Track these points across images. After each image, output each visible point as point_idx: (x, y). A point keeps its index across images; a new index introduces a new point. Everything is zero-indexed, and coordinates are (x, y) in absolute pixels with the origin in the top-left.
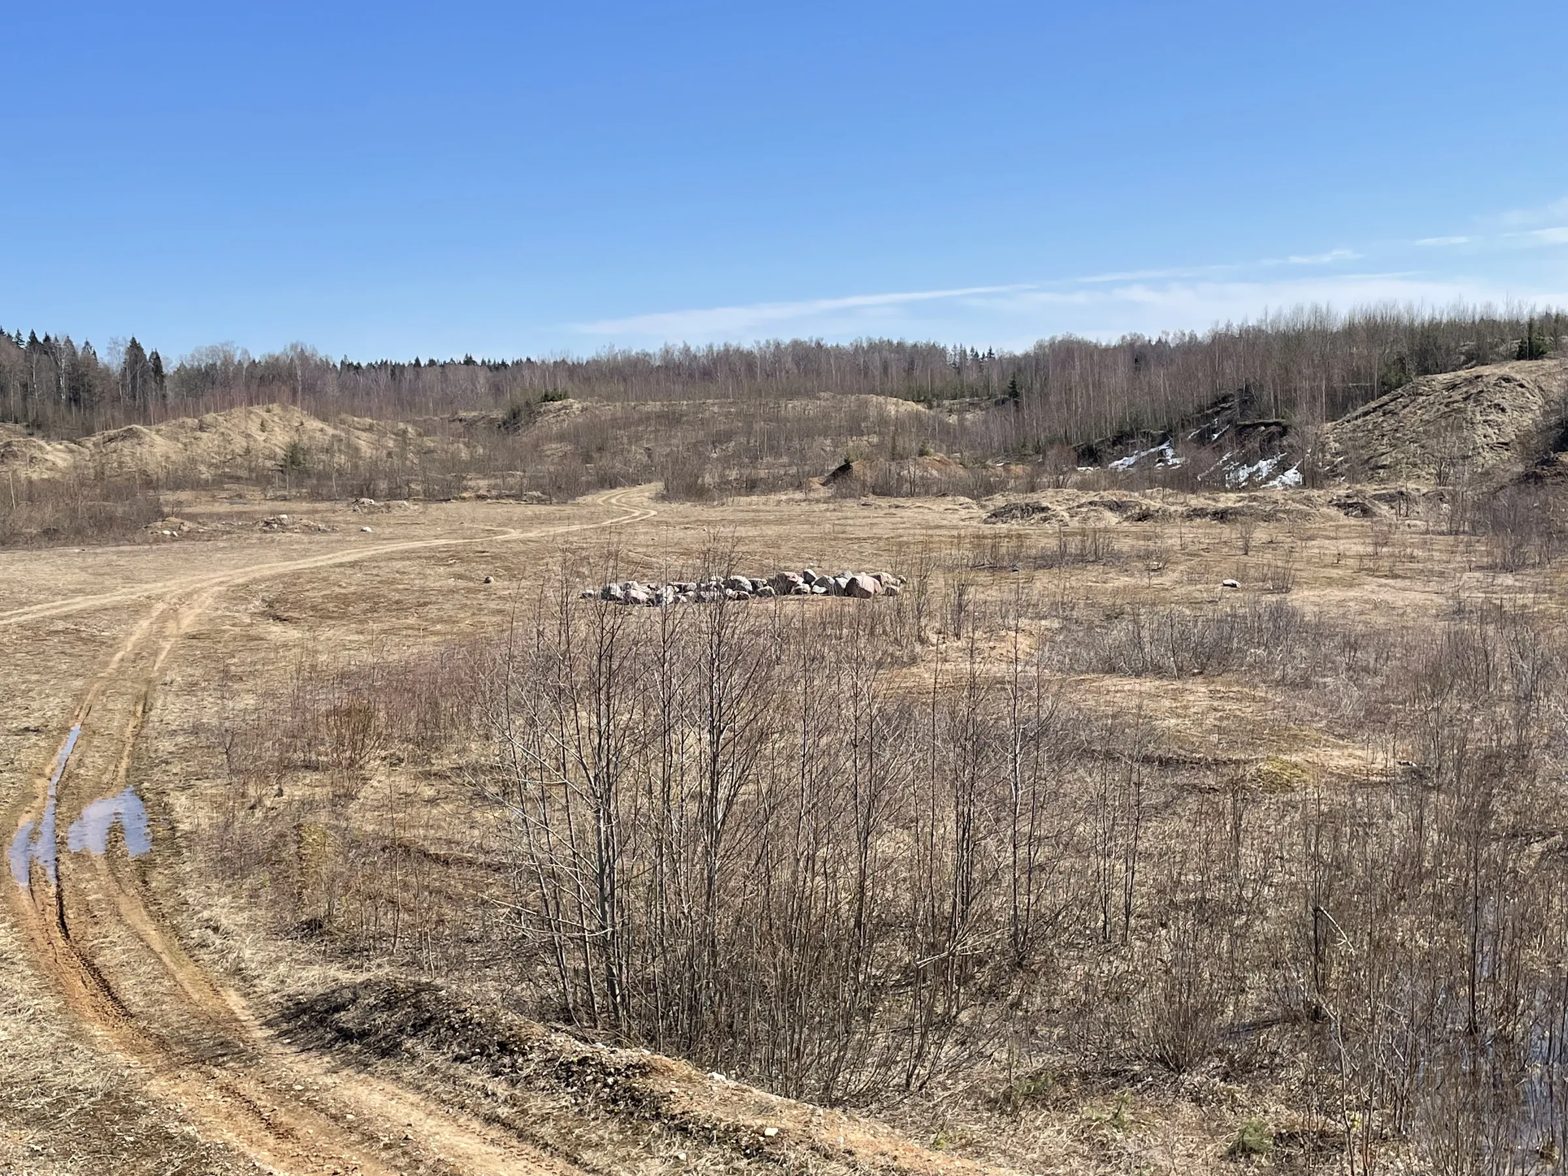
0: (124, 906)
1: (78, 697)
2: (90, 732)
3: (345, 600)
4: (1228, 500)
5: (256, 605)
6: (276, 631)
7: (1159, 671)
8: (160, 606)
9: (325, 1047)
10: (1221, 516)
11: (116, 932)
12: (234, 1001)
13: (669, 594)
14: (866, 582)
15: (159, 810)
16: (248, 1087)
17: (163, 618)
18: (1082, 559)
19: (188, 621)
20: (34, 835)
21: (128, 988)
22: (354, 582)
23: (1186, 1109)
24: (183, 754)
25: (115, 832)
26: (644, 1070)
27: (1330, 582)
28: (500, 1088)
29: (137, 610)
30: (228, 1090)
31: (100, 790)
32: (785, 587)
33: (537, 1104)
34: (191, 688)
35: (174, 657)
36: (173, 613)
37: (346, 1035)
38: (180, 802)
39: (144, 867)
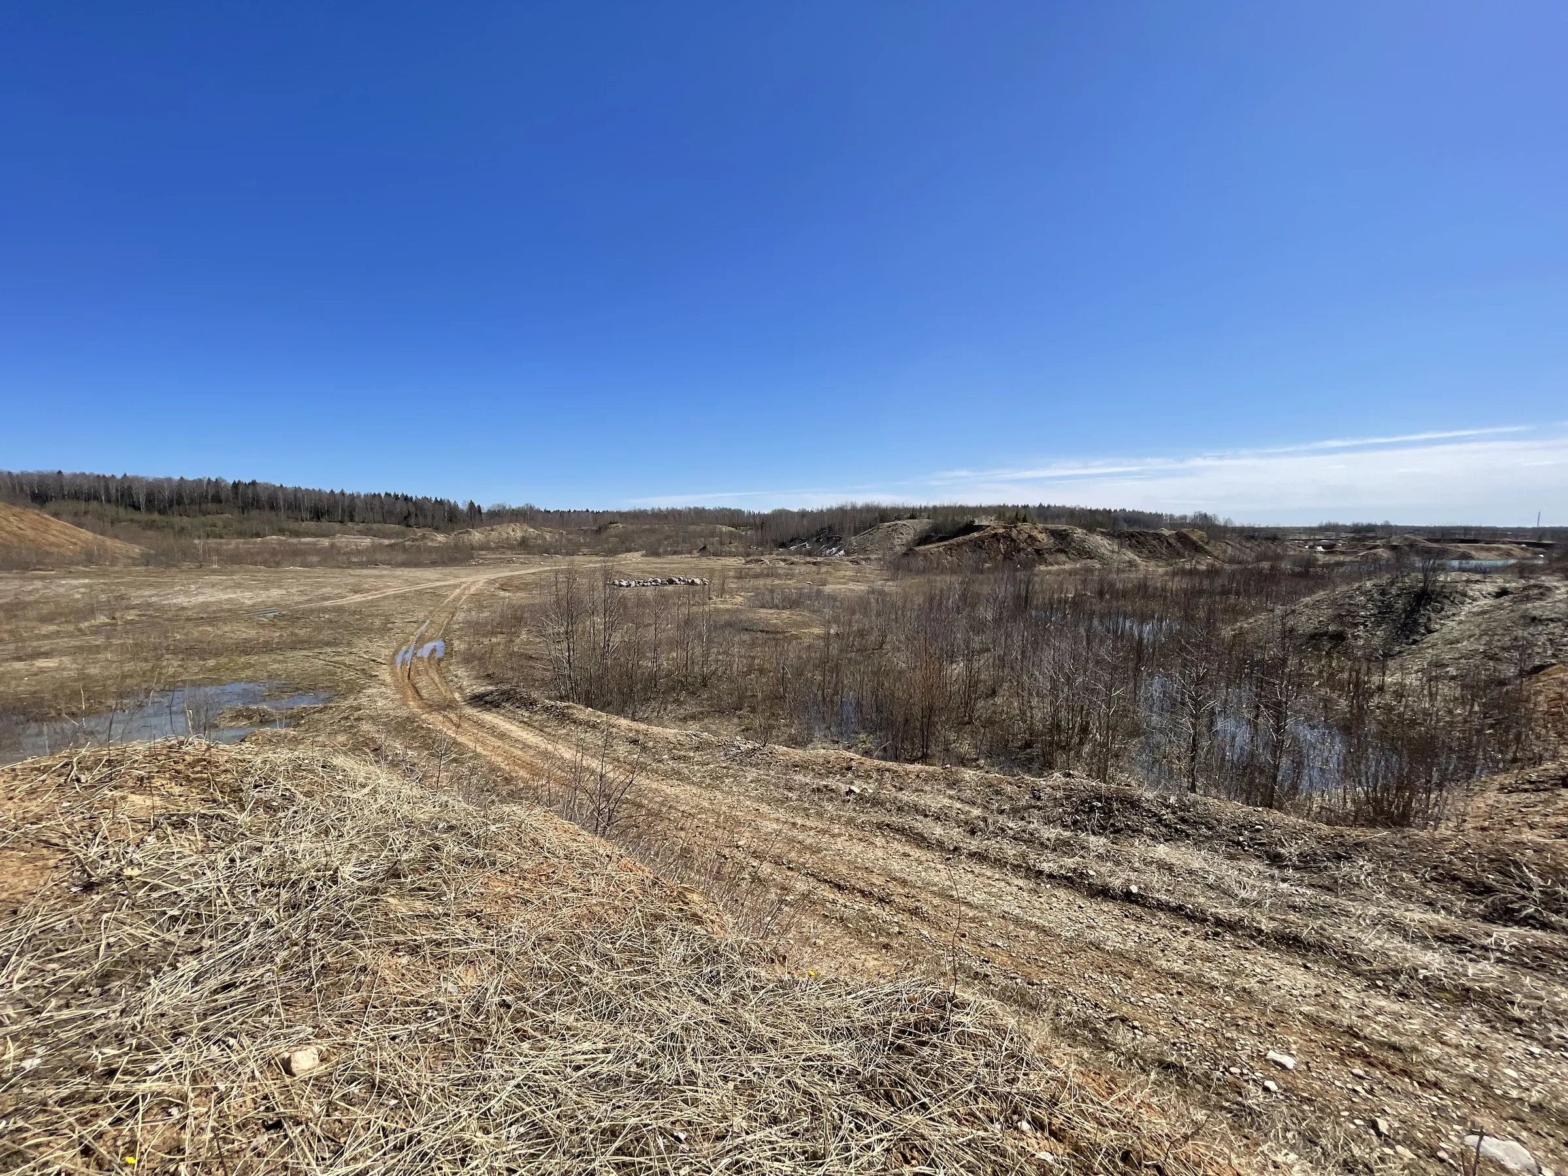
0: (430, 671)
1: (431, 612)
2: (432, 622)
3: (527, 584)
4: (819, 559)
5: (497, 585)
6: (502, 593)
7: (777, 607)
8: (464, 585)
9: (480, 706)
10: (814, 564)
11: (425, 677)
12: (457, 695)
13: (633, 584)
14: (698, 581)
15: (448, 644)
16: (452, 716)
17: (465, 589)
18: (768, 576)
19: (473, 590)
20: (406, 652)
21: (425, 694)
22: (529, 579)
23: (736, 720)
24: (461, 629)
25: (434, 651)
26: (568, 707)
27: (839, 583)
28: (527, 714)
29: (456, 586)
30: (444, 716)
31: (431, 639)
32: (671, 582)
33: (536, 717)
34: (470, 610)
35: (466, 601)
36: (469, 588)
37: (486, 702)
38: (456, 643)
39: (440, 660)
